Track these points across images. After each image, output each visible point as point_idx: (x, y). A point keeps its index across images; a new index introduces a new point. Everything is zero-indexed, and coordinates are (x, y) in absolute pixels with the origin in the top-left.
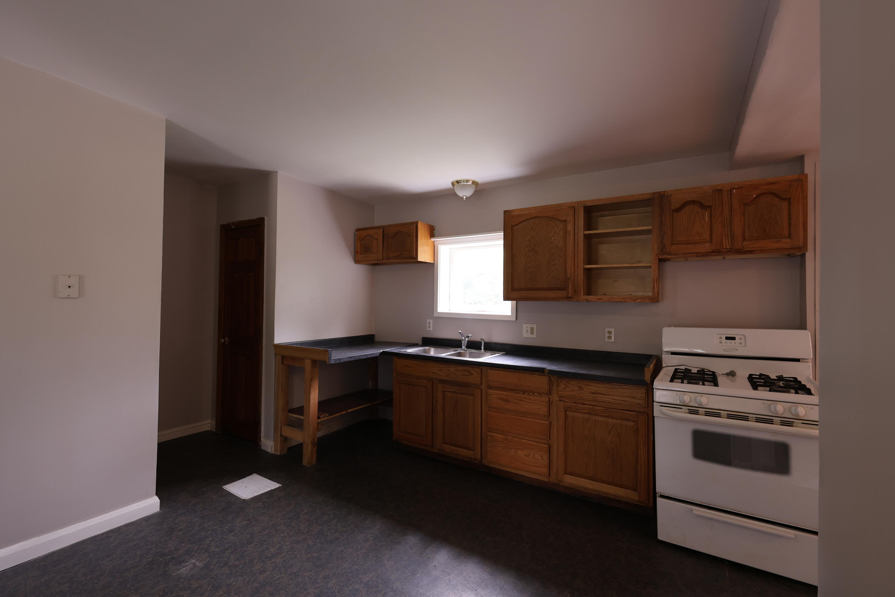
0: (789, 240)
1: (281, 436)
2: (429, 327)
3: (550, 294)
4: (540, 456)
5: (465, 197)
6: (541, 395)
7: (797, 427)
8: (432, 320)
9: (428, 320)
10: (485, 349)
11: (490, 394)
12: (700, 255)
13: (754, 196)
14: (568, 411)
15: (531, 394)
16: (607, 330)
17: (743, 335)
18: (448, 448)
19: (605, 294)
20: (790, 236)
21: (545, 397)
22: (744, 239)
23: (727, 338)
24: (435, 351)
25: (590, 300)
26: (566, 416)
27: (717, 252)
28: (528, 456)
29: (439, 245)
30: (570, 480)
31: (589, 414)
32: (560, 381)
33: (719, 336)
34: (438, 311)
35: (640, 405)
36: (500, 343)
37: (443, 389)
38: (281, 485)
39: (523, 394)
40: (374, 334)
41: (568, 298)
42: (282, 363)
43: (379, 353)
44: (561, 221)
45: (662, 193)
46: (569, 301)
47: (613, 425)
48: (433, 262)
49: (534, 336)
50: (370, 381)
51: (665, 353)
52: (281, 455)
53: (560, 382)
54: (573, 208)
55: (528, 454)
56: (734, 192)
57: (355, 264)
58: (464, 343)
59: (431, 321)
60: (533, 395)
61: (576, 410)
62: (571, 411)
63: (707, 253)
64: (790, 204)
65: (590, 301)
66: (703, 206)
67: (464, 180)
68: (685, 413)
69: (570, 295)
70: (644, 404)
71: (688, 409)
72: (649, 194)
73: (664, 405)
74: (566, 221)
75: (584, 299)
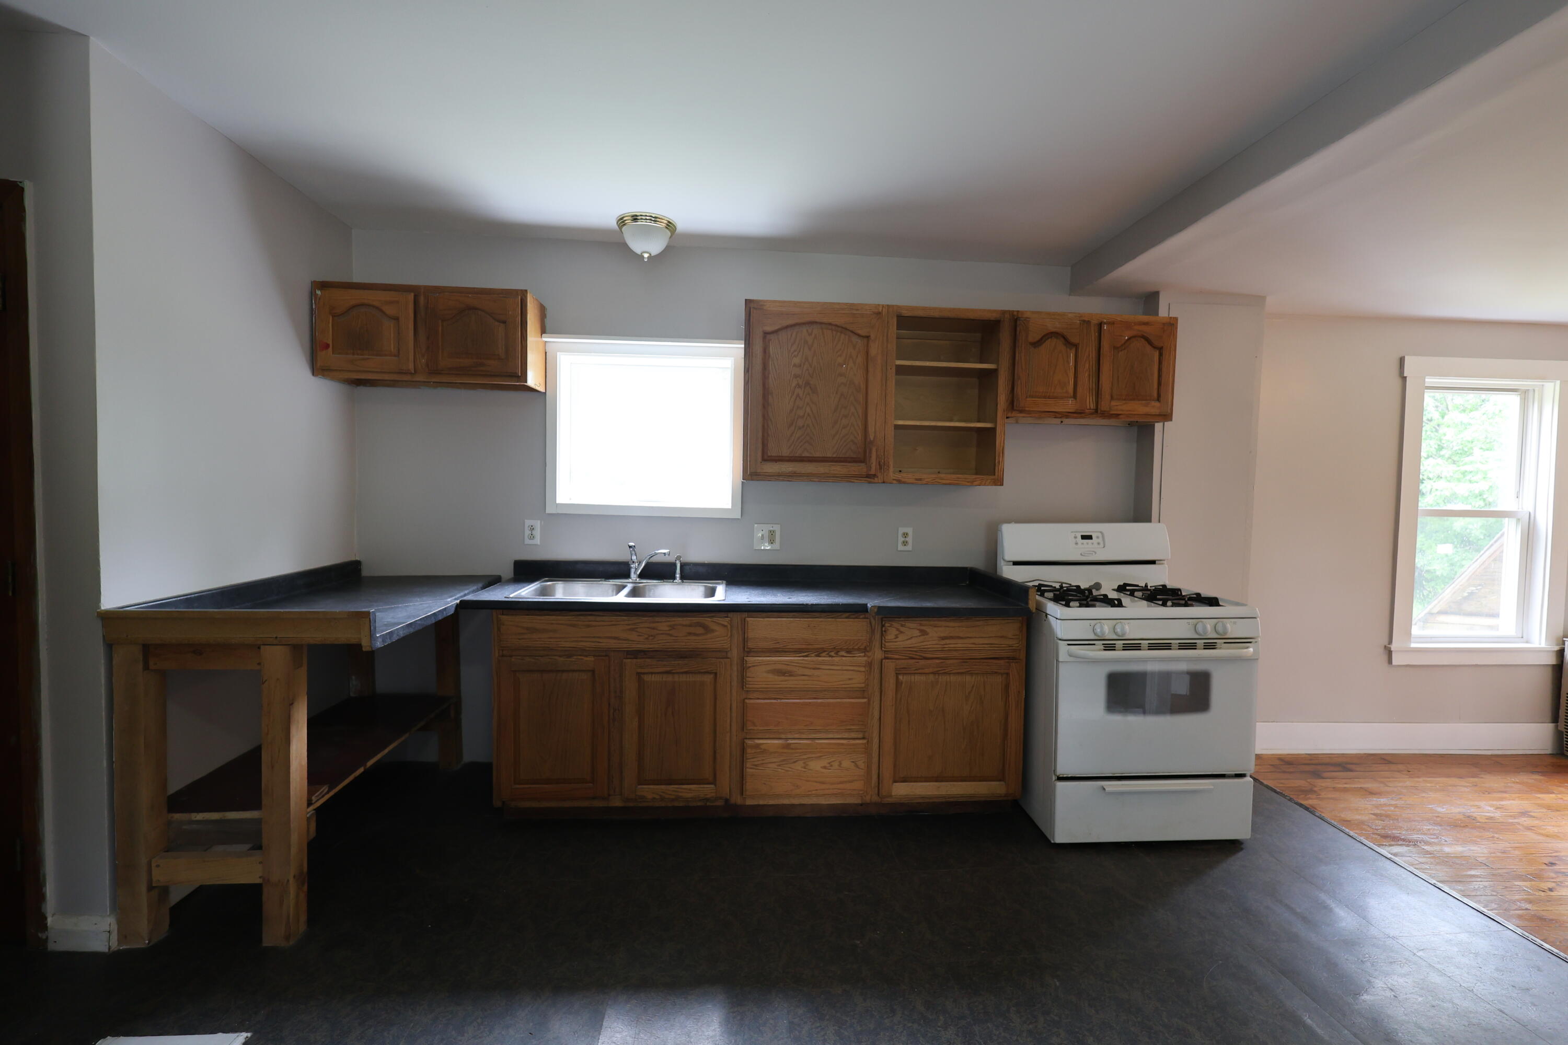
0: (1157, 404)
1: (150, 888)
2: (532, 537)
3: (838, 469)
4: (853, 762)
5: (646, 255)
6: (853, 652)
7: (1220, 648)
8: (539, 521)
9: (528, 523)
10: (683, 578)
11: (750, 665)
12: (1060, 416)
13: (1126, 338)
14: (900, 674)
15: (832, 654)
16: (902, 530)
17: (1101, 532)
18: (650, 793)
19: (900, 471)
20: (1158, 399)
21: (860, 656)
22: (1112, 398)
23: (1084, 537)
24: (564, 589)
25: (903, 480)
26: (898, 684)
27: (1079, 413)
28: (830, 768)
29: (558, 353)
30: (902, 791)
31: (934, 673)
32: (889, 625)
33: (1073, 535)
34: (558, 501)
35: (1012, 647)
36: (706, 562)
37: (640, 670)
38: (249, 1035)
39: (818, 656)
40: (358, 559)
41: (869, 477)
42: (146, 667)
43: (454, 606)
44: (859, 335)
45: (1015, 313)
46: (870, 482)
47: (973, 687)
48: (544, 391)
49: (777, 546)
50: (353, 677)
51: (1005, 563)
52: (151, 944)
53: (889, 627)
54: (878, 313)
55: (829, 763)
56: (1105, 328)
57: (313, 378)
58: (636, 570)
59: (537, 524)
60: (838, 655)
61: (916, 670)
62: (906, 674)
63: (1067, 414)
64: (1161, 355)
65: (904, 483)
66: (1068, 343)
67: (646, 216)
68: (1100, 650)
69: (873, 472)
70: (1017, 645)
71: (1103, 644)
72: (994, 311)
73: (1072, 642)
74: (868, 337)
75: (894, 480)
